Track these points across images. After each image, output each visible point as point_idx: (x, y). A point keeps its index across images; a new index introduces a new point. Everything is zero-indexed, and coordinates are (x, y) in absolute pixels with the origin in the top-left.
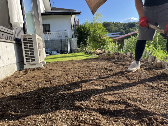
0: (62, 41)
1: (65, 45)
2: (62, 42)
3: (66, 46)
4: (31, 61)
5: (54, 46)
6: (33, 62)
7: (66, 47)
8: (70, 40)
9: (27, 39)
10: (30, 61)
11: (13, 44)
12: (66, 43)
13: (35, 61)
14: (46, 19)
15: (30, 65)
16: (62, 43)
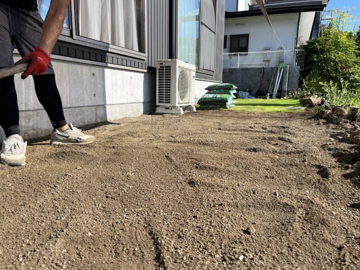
0: (265, 71)
1: (269, 81)
2: (265, 74)
3: (272, 82)
4: (166, 102)
5: (247, 82)
6: (168, 105)
7: (271, 85)
8: (282, 71)
9: (163, 67)
10: (163, 102)
11: (143, 75)
12: (272, 76)
13: (170, 102)
14: (244, 24)
15: (164, 109)
16: (265, 76)
